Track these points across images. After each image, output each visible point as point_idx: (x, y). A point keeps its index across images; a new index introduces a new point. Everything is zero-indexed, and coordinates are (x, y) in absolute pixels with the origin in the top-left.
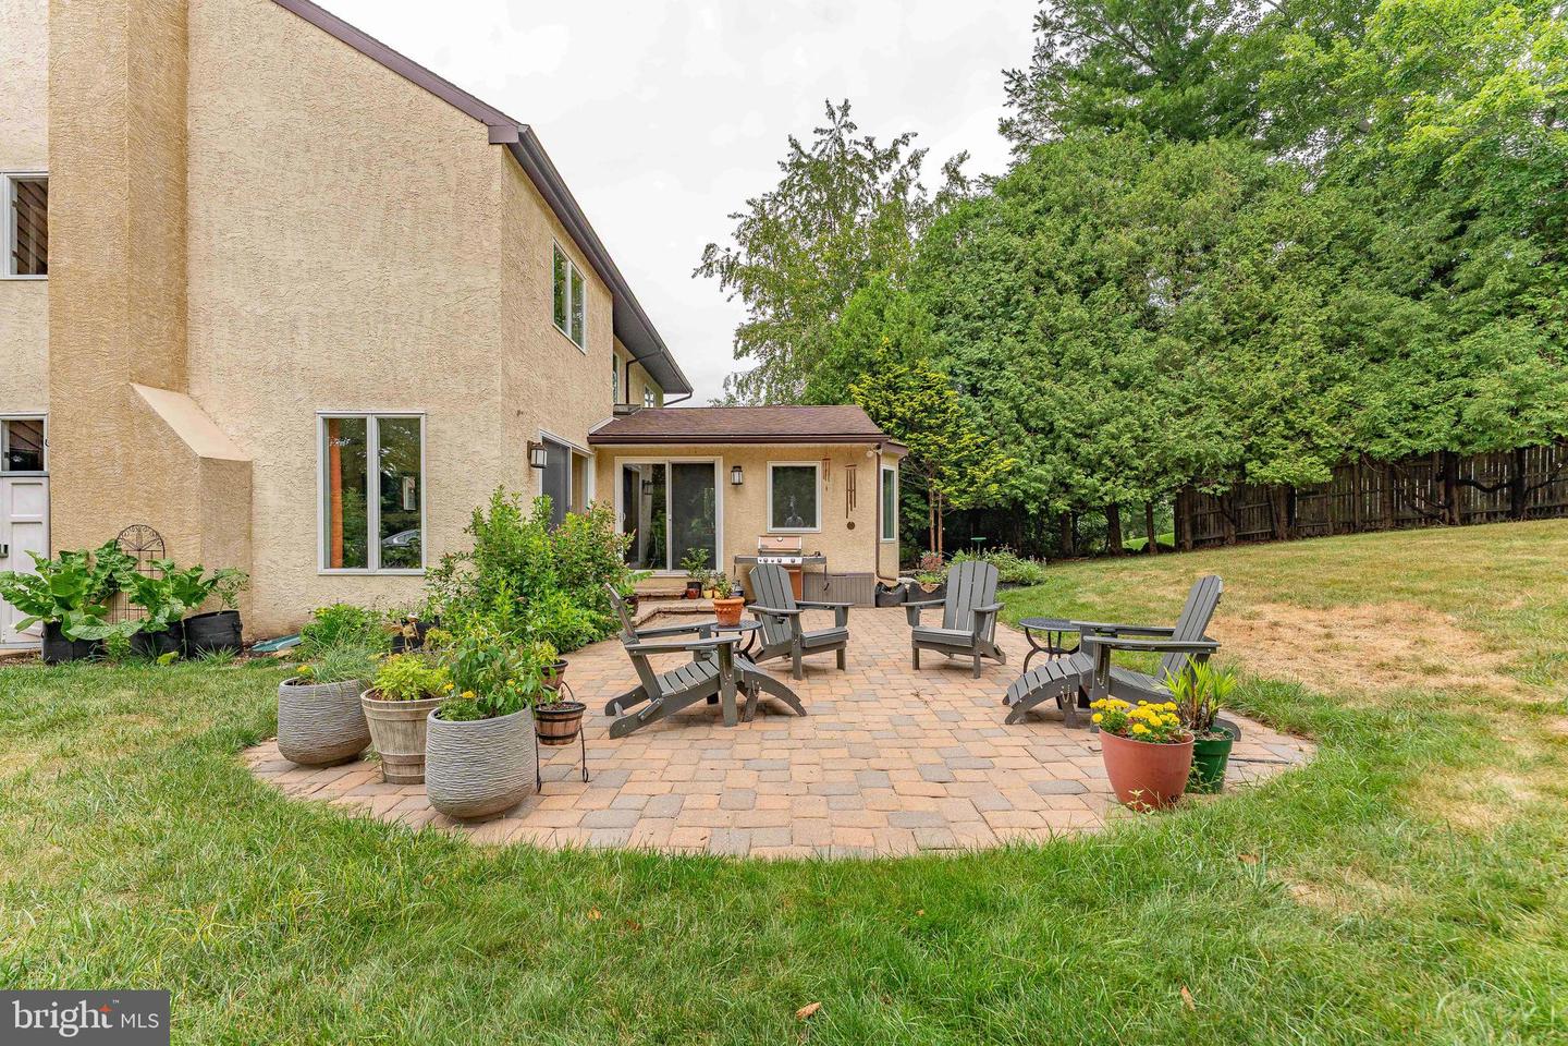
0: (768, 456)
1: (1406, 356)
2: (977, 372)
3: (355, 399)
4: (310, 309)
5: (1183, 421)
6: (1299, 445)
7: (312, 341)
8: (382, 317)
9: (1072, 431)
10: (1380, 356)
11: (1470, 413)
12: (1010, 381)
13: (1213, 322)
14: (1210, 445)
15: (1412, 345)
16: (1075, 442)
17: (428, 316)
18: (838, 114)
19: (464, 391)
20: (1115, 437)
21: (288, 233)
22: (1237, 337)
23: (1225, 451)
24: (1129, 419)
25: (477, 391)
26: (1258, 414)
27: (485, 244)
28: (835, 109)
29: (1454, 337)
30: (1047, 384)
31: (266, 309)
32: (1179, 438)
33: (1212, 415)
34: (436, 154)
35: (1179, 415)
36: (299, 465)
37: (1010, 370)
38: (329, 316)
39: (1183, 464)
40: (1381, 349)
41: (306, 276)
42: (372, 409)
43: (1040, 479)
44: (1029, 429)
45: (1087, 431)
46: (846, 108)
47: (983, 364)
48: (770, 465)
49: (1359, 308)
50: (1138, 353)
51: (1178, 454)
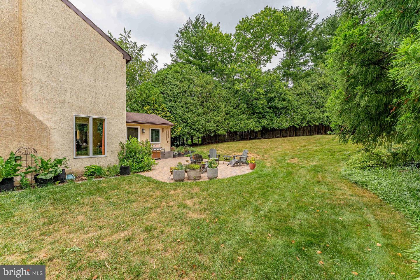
0: (150, 127)
1: (234, 117)
2: (172, 108)
3: (86, 112)
4: (71, 87)
5: (209, 123)
6: (223, 129)
7: (72, 96)
8: (94, 93)
9: (191, 123)
10: (231, 116)
11: (241, 126)
12: (178, 111)
13: (212, 107)
14: (213, 127)
15: (235, 116)
16: (192, 125)
17: (107, 95)
18: (127, 33)
19: (117, 113)
20: (198, 125)
21: (63, 64)
22: (215, 110)
23: (214, 129)
24: (200, 122)
25: (120, 114)
26: (218, 123)
27: (122, 81)
28: (126, 31)
29: (239, 115)
30: (186, 113)
31: (55, 84)
32: (208, 126)
33: (212, 123)
34: (110, 57)
35: (208, 122)
36: (67, 129)
37: (178, 109)
38: (78, 90)
39: (208, 131)
40: (231, 115)
41: (70, 78)
42: (91, 116)
43: (186, 132)
44: (183, 122)
45: (193, 123)
46: (129, 33)
47: (172, 107)
48: (150, 129)
49: (229, 109)
50: (200, 110)
51: (208, 129)
